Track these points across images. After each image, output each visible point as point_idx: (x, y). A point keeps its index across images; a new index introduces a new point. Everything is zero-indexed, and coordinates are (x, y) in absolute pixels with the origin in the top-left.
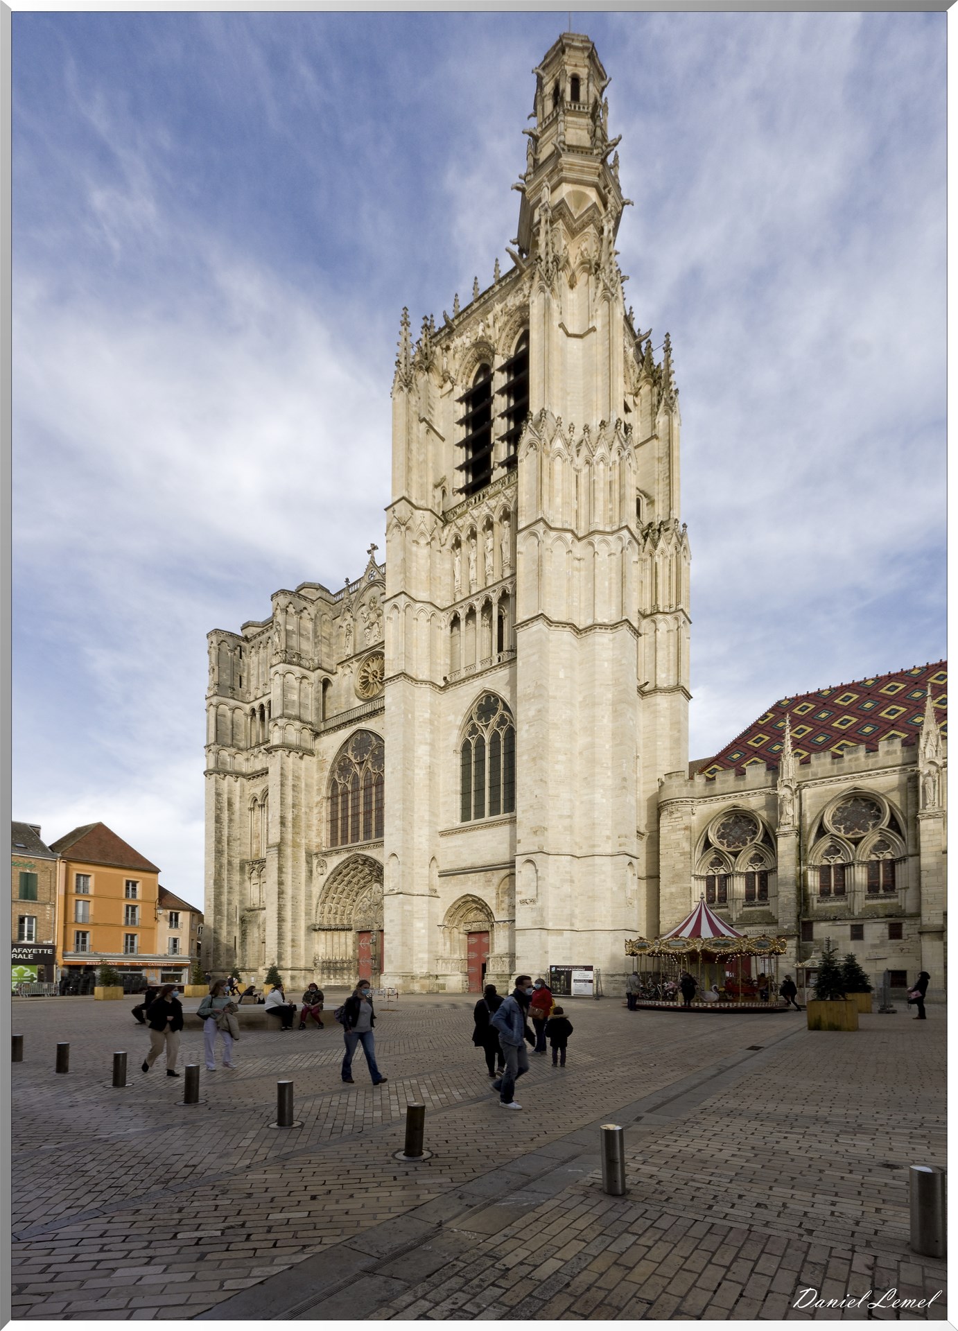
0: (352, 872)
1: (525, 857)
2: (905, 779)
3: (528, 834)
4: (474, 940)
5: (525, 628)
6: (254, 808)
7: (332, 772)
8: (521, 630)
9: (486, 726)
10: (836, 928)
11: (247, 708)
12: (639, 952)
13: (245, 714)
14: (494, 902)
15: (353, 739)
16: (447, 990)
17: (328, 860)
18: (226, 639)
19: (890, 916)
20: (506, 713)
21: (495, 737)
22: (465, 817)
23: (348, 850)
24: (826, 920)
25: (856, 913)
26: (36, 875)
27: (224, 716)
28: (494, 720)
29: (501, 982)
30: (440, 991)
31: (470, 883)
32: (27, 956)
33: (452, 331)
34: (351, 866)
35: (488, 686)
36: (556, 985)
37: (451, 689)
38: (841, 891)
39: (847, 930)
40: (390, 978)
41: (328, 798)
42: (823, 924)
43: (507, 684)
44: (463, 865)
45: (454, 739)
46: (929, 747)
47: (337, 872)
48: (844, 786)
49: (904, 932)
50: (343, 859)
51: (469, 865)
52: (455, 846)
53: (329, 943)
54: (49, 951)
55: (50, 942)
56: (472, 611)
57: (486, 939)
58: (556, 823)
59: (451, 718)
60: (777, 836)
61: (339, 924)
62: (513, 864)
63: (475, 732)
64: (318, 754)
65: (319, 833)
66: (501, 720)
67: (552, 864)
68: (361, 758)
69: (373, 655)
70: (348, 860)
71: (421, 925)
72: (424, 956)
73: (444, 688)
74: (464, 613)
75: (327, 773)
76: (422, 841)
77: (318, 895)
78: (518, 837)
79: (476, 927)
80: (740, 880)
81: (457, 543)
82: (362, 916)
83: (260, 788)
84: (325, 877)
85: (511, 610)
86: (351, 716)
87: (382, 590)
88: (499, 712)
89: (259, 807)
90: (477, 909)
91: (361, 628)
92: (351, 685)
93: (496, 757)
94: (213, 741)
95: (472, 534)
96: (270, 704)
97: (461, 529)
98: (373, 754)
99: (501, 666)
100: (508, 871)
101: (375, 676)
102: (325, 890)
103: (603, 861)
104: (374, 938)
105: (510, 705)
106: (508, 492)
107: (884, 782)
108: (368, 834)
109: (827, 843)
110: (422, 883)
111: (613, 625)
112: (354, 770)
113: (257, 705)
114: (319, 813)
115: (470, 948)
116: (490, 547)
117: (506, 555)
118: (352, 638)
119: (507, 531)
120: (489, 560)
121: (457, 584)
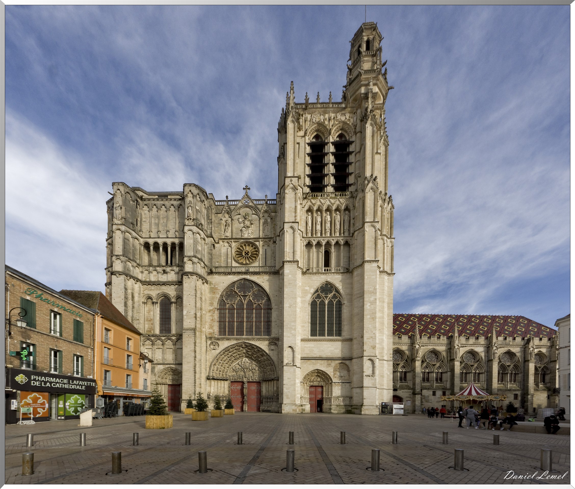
0: (235, 351)
1: (369, 358)
2: (447, 348)
3: (370, 348)
4: (313, 389)
5: (369, 263)
6: (146, 303)
7: (222, 296)
8: (367, 263)
9: (326, 297)
10: (429, 392)
11: (142, 241)
12: (447, 400)
13: (140, 244)
14: (332, 374)
15: (238, 282)
16: (306, 412)
17: (220, 342)
18: (130, 192)
19: (443, 389)
20: (337, 294)
21: (331, 303)
22: (313, 333)
23: (237, 339)
24: (426, 389)
25: (434, 387)
26: (83, 323)
27: (129, 240)
28: (330, 296)
29: (340, 408)
30: (304, 412)
31: (319, 364)
32: (82, 388)
33: (305, 109)
34: (236, 347)
35: (329, 280)
36: (385, 410)
37: (307, 275)
38: (428, 380)
39: (431, 393)
40: (288, 406)
41: (218, 309)
42: (425, 390)
43: (340, 281)
44: (315, 356)
45: (309, 298)
46: (457, 341)
47: (227, 350)
48: (430, 347)
49: (447, 394)
50: (233, 343)
51: (318, 356)
52: (310, 347)
53: (216, 387)
54: (93, 384)
55: (91, 377)
56: (319, 244)
57: (320, 389)
58: (377, 346)
59: (307, 288)
60: (413, 360)
61: (220, 377)
62: (344, 359)
63: (320, 298)
64: (211, 283)
65: (211, 327)
66: (334, 296)
67: (377, 362)
68: (244, 292)
69: (247, 242)
70: (237, 345)
71: (298, 381)
72: (299, 396)
73: (304, 273)
74: (314, 243)
75: (218, 296)
76: (298, 342)
77: (211, 360)
78: (365, 349)
79: (316, 384)
80: (399, 374)
81: (310, 210)
82: (234, 373)
83: (154, 292)
84: (218, 351)
85: (338, 251)
86: (234, 270)
87: (254, 212)
88: (334, 293)
89: (153, 303)
90: (317, 376)
91: (237, 226)
92: (229, 253)
93: (330, 311)
94: (121, 253)
95: (319, 210)
96: (165, 245)
97: (314, 204)
98: (254, 293)
99: (337, 273)
100: (340, 361)
101: (247, 253)
102: (217, 358)
103: (385, 362)
104: (246, 385)
105: (341, 291)
106: (341, 200)
107: (442, 348)
108: (250, 332)
109: (425, 365)
110: (298, 362)
111: (389, 274)
112: (239, 298)
113: (151, 241)
114: (212, 316)
115: (311, 393)
116: (329, 219)
117: (338, 226)
118: (230, 228)
119: (339, 217)
120: (328, 225)
121: (309, 228)
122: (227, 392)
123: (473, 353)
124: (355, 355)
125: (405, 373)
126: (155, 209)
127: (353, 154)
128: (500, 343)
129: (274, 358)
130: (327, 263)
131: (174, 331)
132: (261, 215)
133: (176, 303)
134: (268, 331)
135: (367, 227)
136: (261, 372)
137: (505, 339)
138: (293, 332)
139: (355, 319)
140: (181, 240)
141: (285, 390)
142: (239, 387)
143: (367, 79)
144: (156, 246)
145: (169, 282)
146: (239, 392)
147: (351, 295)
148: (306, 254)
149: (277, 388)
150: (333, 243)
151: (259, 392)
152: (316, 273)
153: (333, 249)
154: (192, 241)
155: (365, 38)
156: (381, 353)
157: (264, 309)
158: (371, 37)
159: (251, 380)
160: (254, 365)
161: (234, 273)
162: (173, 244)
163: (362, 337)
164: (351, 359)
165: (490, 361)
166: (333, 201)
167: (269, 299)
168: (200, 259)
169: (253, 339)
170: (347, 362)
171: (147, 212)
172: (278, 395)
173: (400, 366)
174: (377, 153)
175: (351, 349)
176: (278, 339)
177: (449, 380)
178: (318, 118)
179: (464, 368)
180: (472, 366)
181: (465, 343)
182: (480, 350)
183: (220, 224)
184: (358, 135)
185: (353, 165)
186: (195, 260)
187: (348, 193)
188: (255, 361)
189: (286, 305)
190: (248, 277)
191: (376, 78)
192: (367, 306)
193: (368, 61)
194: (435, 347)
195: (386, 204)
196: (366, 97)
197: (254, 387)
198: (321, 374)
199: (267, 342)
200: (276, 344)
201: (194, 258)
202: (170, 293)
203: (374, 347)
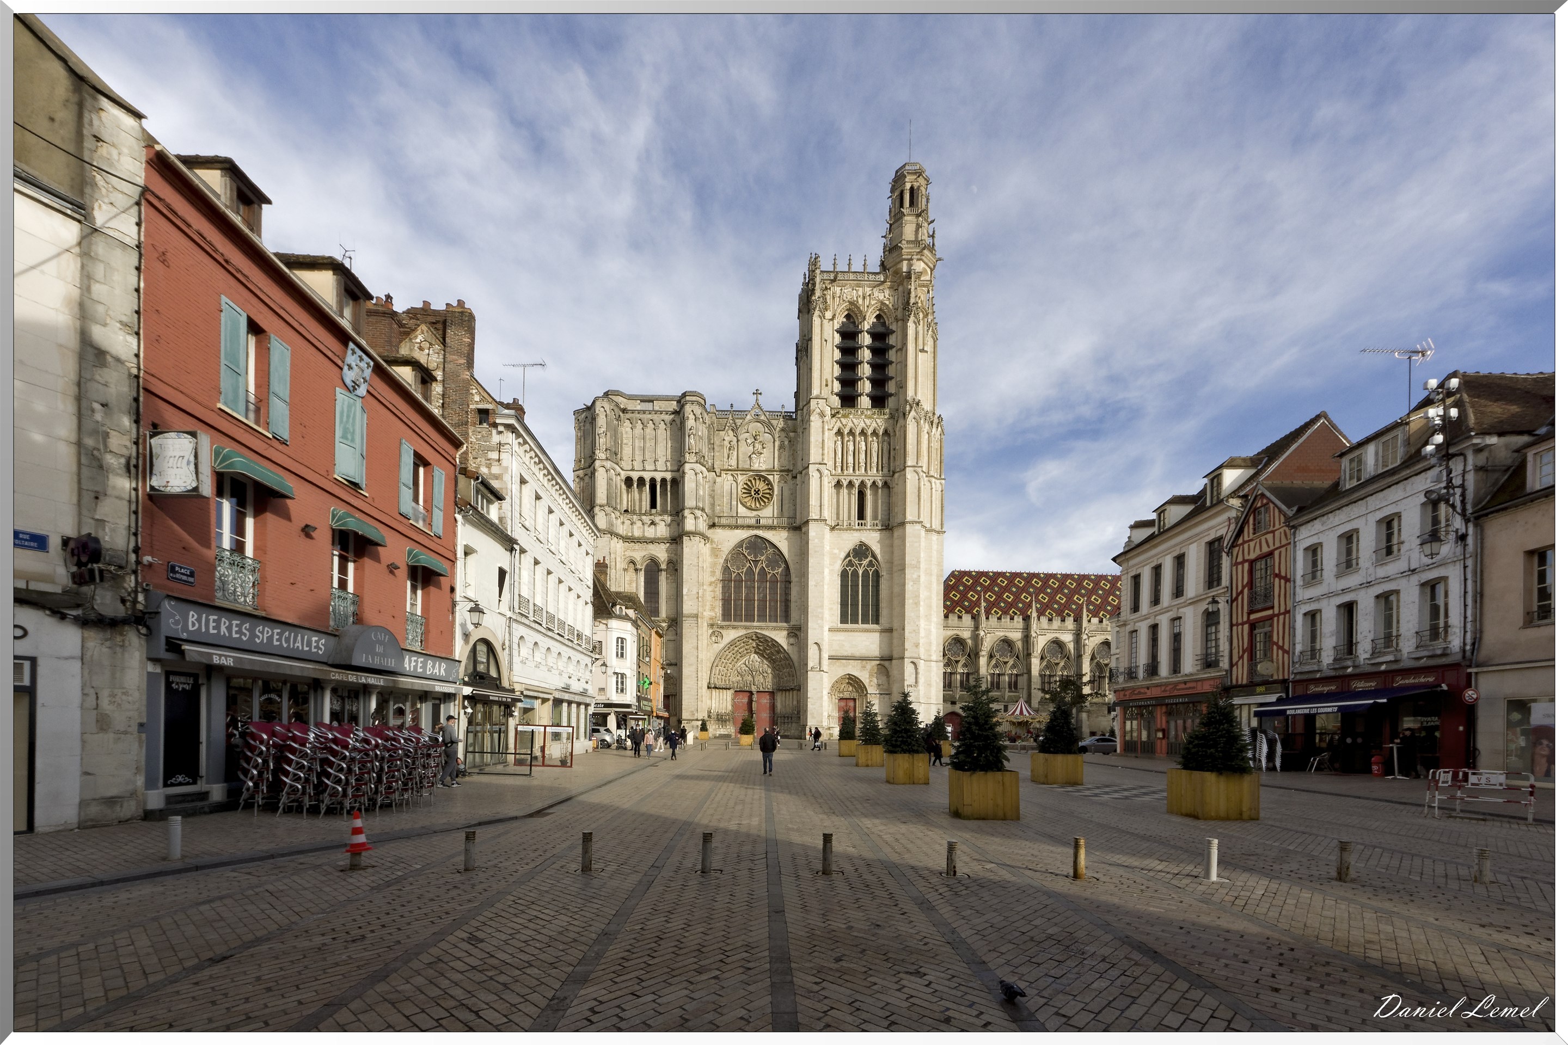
0: (743, 645)
1: (911, 660)
2: (1022, 638)
3: (912, 645)
4: (843, 704)
5: (912, 524)
6: (627, 570)
7: (726, 561)
8: (909, 524)
9: (860, 565)
13: (623, 482)
14: (867, 681)
15: (748, 541)
17: (724, 632)
20: (873, 561)
21: (866, 573)
22: (844, 620)
23: (746, 628)
28: (865, 562)
31: (850, 667)
33: (834, 280)
34: (745, 640)
35: (864, 540)
37: (836, 533)
41: (721, 582)
43: (878, 542)
44: (845, 654)
45: (838, 567)
46: (1035, 624)
47: (732, 643)
50: (741, 634)
51: (849, 655)
52: (839, 641)
53: (718, 700)
56: (851, 484)
57: (851, 704)
58: (922, 641)
59: (836, 551)
60: (977, 655)
61: (722, 684)
62: (882, 659)
63: (852, 566)
64: (712, 542)
65: (713, 609)
66: (871, 564)
67: (921, 665)
68: (755, 557)
69: (757, 475)
70: (746, 636)
71: (825, 692)
72: (825, 714)
73: (833, 529)
74: (845, 483)
75: (722, 561)
76: (826, 633)
77: (713, 659)
78: (906, 647)
79: (846, 695)
80: (958, 677)
81: (839, 433)
82: (740, 678)
83: (640, 553)
84: (721, 646)
85: (875, 494)
86: (740, 522)
87: (767, 430)
88: (870, 558)
89: (636, 570)
90: (848, 683)
91: (745, 449)
92: (734, 491)
93: (865, 586)
94: (605, 502)
95: (851, 433)
96: (653, 481)
97: (845, 426)
98: (768, 559)
99: (873, 530)
100: (878, 662)
101: (757, 492)
102: (719, 656)
103: (933, 664)
104: (755, 698)
105: (879, 557)
106: (878, 421)
107: (1016, 636)
108: (762, 618)
109: (994, 662)
110: (825, 662)
111: (938, 532)
112: (748, 565)
113: (635, 476)
114: (714, 591)
115: (840, 709)
116: (864, 448)
117: (875, 459)
118: (735, 453)
119: (876, 444)
120: (863, 456)
121: (839, 460)
122: (730, 708)
123: (1058, 644)
124: (895, 656)
125: (968, 674)
126: (639, 425)
127: (894, 350)
128: (1093, 628)
129: (794, 657)
130: (861, 516)
131: (663, 613)
132: (777, 436)
133: (666, 570)
134: (786, 617)
135: (909, 473)
136: (774, 677)
137: (1101, 621)
138: (820, 621)
139: (896, 602)
140: (675, 474)
141: (810, 706)
142: (746, 700)
143: (908, 253)
144: (641, 481)
145: (659, 539)
146: (746, 707)
147: (891, 562)
148: (835, 496)
149: (798, 702)
150: (869, 484)
151: (773, 707)
152: (847, 530)
153: (868, 493)
154: (694, 485)
155: (908, 186)
156: (928, 651)
157: (781, 582)
158: (916, 185)
159: (761, 689)
160: (766, 666)
161: (743, 527)
162: (664, 481)
163: (904, 629)
164: (890, 659)
165: (1079, 656)
166: (868, 422)
167: (787, 568)
168: (703, 510)
169: (767, 628)
170: (886, 663)
171: (629, 429)
172: (799, 712)
173: (960, 664)
174: (923, 351)
175: (891, 644)
176: (799, 629)
177: (1026, 688)
178: (850, 293)
179: (1047, 667)
180: (1057, 664)
181: (1046, 627)
182: (1067, 638)
183: (722, 446)
184: (900, 323)
185: (894, 365)
186: (698, 513)
187: (887, 411)
188: (767, 659)
189: (811, 583)
190: (760, 533)
191: (920, 253)
192: (909, 587)
193: (911, 222)
194: (1007, 634)
195: (934, 430)
196: (909, 276)
197: (765, 700)
198: (853, 681)
199: (785, 633)
200: (796, 636)
201: (696, 511)
202: (659, 555)
203: (917, 645)
